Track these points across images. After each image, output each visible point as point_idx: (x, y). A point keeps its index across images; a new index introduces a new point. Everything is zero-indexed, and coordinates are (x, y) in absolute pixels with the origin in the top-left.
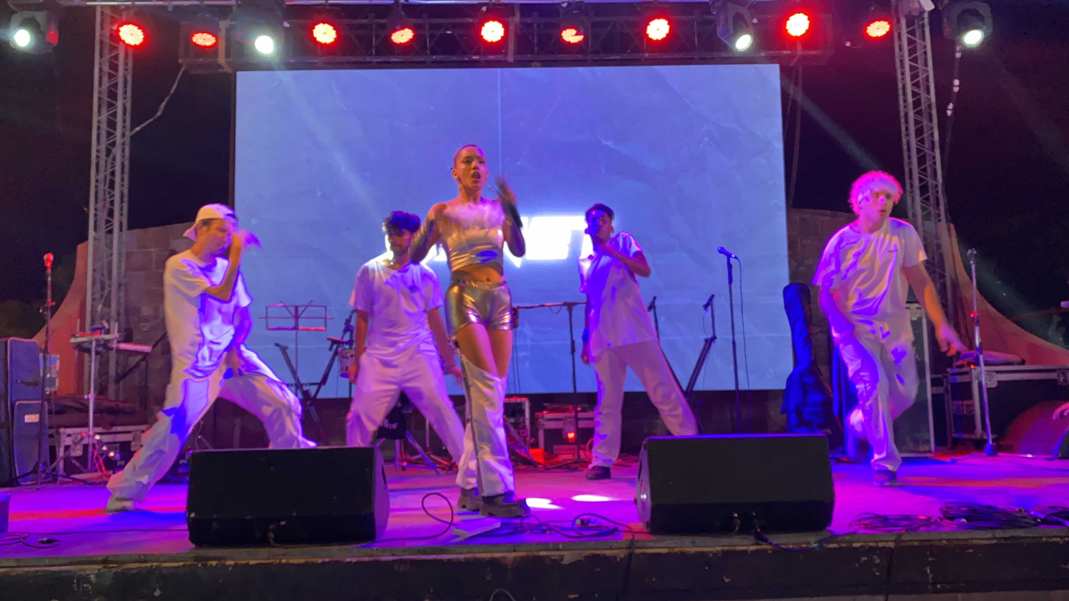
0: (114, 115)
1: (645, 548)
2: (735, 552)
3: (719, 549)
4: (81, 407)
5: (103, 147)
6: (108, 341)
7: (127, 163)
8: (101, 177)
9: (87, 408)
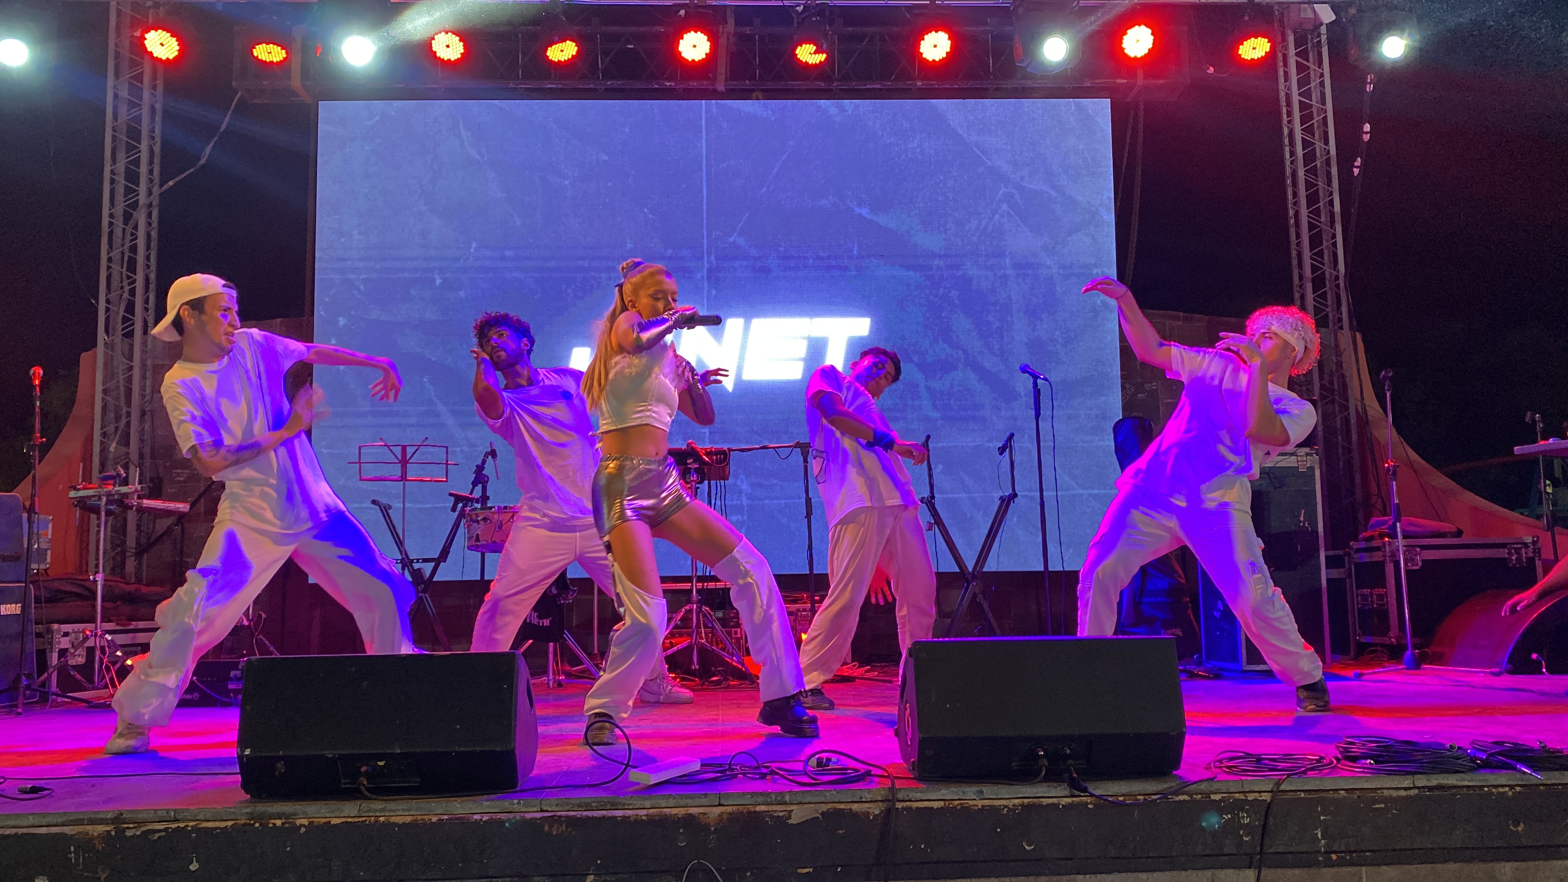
0: (137, 162)
1: (911, 801)
2: (1040, 806)
3: (1016, 801)
4: (86, 593)
5: (119, 210)
6: (126, 495)
7: (154, 234)
8: (116, 254)
9: (94, 594)
